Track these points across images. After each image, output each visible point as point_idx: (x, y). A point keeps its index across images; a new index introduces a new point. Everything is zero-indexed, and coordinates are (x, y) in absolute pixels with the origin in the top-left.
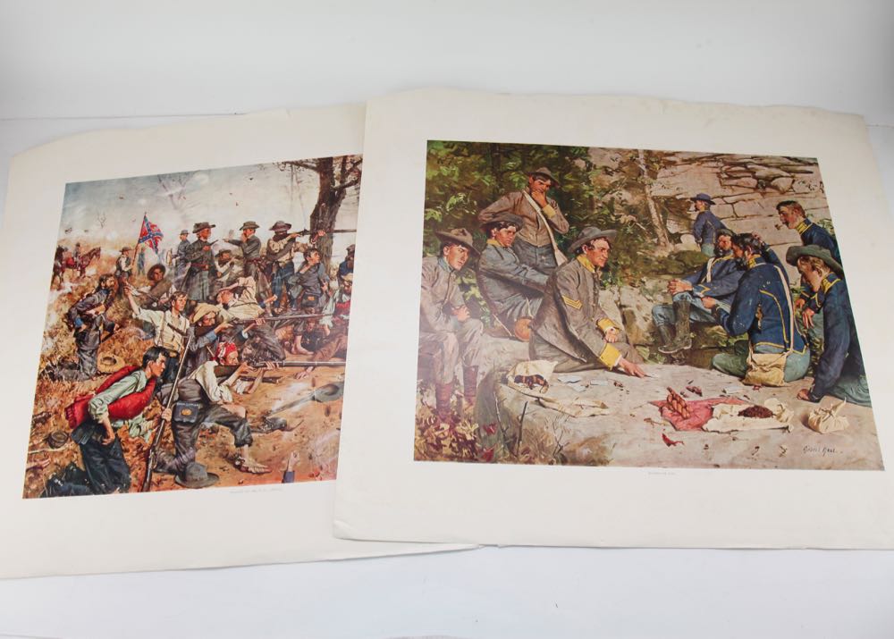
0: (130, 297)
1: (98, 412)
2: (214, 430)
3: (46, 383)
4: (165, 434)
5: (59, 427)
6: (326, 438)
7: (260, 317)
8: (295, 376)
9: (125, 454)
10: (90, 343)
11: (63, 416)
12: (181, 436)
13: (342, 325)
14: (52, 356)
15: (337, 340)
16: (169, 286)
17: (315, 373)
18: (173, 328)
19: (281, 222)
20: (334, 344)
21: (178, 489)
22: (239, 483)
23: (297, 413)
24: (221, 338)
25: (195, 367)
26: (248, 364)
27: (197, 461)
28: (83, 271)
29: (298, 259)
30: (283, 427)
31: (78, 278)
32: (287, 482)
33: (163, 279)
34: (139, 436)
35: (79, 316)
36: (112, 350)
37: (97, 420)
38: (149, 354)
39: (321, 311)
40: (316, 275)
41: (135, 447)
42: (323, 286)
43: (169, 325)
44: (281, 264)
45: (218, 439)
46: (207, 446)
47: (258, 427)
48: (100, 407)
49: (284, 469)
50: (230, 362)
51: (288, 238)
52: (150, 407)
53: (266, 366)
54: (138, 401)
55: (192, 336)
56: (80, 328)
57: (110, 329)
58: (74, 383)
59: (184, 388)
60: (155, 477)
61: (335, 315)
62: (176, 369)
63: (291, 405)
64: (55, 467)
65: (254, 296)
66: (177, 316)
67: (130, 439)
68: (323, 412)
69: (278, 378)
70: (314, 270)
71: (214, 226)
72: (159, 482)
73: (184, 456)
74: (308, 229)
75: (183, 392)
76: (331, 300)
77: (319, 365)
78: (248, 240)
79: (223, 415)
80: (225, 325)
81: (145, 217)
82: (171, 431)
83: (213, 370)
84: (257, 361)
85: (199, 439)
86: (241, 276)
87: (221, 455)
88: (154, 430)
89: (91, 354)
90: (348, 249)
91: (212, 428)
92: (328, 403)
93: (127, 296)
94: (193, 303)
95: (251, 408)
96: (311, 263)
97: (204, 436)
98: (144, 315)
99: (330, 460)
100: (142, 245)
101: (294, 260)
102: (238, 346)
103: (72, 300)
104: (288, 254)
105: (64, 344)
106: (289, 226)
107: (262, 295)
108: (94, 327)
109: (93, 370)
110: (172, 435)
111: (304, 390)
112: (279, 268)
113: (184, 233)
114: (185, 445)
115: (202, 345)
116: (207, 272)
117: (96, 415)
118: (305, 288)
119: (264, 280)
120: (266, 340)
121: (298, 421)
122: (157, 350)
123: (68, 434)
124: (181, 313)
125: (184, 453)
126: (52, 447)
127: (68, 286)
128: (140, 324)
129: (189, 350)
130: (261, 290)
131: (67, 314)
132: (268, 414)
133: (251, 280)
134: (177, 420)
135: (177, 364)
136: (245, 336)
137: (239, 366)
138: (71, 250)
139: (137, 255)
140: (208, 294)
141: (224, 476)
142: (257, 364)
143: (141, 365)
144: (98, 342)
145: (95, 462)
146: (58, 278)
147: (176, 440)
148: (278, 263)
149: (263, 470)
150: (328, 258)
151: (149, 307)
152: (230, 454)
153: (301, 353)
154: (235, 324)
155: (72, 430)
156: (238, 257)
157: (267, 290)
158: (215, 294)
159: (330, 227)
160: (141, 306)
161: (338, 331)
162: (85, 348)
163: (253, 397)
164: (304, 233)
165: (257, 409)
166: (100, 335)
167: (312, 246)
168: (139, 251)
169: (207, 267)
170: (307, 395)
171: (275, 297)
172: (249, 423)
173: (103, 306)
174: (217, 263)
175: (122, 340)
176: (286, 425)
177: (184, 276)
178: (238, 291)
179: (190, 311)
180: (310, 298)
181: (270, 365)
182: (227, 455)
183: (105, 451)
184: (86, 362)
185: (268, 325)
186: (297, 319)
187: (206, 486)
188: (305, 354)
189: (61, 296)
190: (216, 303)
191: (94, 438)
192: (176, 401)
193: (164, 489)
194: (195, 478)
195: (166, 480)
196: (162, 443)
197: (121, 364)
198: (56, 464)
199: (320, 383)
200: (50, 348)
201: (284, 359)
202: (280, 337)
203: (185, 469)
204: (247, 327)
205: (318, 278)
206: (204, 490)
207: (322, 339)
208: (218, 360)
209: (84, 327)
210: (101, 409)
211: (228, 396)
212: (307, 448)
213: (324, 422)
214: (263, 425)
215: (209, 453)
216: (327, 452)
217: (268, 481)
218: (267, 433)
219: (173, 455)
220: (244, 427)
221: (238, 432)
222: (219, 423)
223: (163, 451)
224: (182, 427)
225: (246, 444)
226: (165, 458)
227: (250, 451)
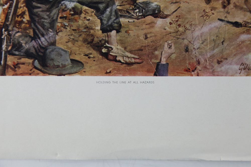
2: (76, 12)
4: (20, 11)
6: (206, 29)
12: (38, 16)
21: (38, 74)
22: (107, 73)
27: (59, 46)
30: (157, 13)
32: (160, 75)
45: (81, 22)
46: (68, 29)
47: (128, 12)
49: (158, 61)
60: (11, 60)
72: (16, 66)
73: (43, 39)
82: (25, 8)
85: (59, 20)
87: (85, 41)
88: (6, 7)
91: (74, 9)
97: (65, 18)
99: (209, 55)
110: (27, 13)
114: (43, 26)
121: (173, 7)
125: (43, 35)
141: (89, 64)
147: (32, 20)
149: (133, 61)
152: (96, 39)
176: (159, 11)
182: (93, 40)
187: (70, 74)
193: (22, 74)
194: (56, 64)
195: (23, 64)
196: (16, 22)
203: (44, 53)
206: (67, 77)
212: (183, 39)
213: (204, 11)
214: (134, 10)
215: (72, 37)
216: (206, 45)
217: (139, 73)
218: (138, 19)
219: (30, 37)
220: (111, 10)
221: (104, 15)
222: (82, 3)
223: (18, 32)
224: (39, 5)
225: (114, 29)
226: (20, 39)
227: (118, 38)
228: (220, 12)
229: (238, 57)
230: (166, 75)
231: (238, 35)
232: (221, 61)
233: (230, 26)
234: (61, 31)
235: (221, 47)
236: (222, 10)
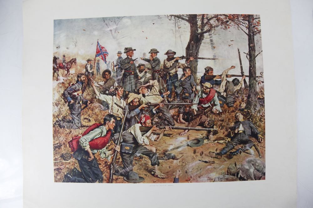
0: (94, 87)
1: (84, 145)
2: (141, 158)
3: (57, 129)
4: (118, 157)
5: (66, 151)
6: (194, 164)
7: (161, 102)
8: (179, 134)
9: (99, 166)
10: (76, 110)
11: (68, 145)
12: (125, 159)
13: (202, 110)
14: (58, 115)
15: (200, 117)
16: (114, 82)
17: (189, 133)
18: (118, 106)
19: (171, 50)
20: (198, 119)
21: (126, 182)
22: (154, 182)
23: (180, 152)
24: (142, 112)
25: (130, 126)
26: (157, 127)
27: (134, 171)
28: (68, 71)
29: (180, 72)
30: (174, 158)
31: (66, 75)
32: (176, 183)
33: (110, 78)
34: (105, 158)
35: (69, 96)
36: (88, 115)
37: (84, 149)
38: (107, 118)
39: (192, 101)
40: (189, 82)
41: (104, 163)
42: (193, 88)
43: (115, 103)
44: (171, 74)
45: (143, 161)
46: (138, 164)
47: (162, 158)
48: (85, 143)
49: (174, 177)
50: (147, 125)
51: (175, 60)
52: (109, 144)
53: (165, 128)
54: (103, 141)
55: (127, 110)
56: (70, 102)
57: (85, 103)
58: (71, 130)
59: (125, 136)
60: (114, 177)
61: (199, 104)
62: (121, 127)
63: (178, 148)
64: (67, 169)
65: (158, 91)
66: (119, 99)
67: (101, 159)
68: (193, 152)
69: (171, 134)
70: (188, 79)
71: (135, 50)
72: (117, 179)
73: (127, 168)
74: (185, 56)
75: (125, 138)
76: (197, 96)
77: (191, 129)
78: (153, 59)
79: (145, 150)
80: (144, 105)
81: (98, 42)
82: (120, 156)
83: (139, 128)
84: (161, 125)
85: (134, 161)
86: (151, 79)
87: (145, 169)
88: (112, 155)
89: (78, 115)
90: (205, 69)
91: (140, 156)
92: (195, 148)
93: (92, 86)
94: (127, 93)
95: (158, 148)
96: (187, 75)
97: (136, 160)
98: (103, 97)
99: (195, 174)
100: (98, 58)
101: (178, 73)
102: (151, 117)
103: (65, 87)
104: (175, 69)
105: (64, 109)
106: (175, 53)
107: (162, 90)
108: (77, 102)
109: (80, 124)
110: (121, 158)
111: (183, 141)
112: (170, 76)
113: (119, 53)
114: (127, 163)
115: (133, 115)
116: (133, 76)
117: (84, 146)
118: (184, 88)
119: (162, 82)
120: (165, 115)
121: (181, 155)
122: (111, 116)
123: (71, 154)
124: (121, 97)
125: (127, 167)
126: (65, 160)
127: (62, 79)
128: (100, 101)
129: (126, 117)
130: (162, 88)
131: (63, 94)
132: (166, 151)
133: (156, 81)
134: (123, 151)
135: (121, 124)
136: (155, 112)
137: (152, 127)
138: (61, 58)
139: (96, 63)
140: (134, 88)
141: (147, 179)
142: (161, 127)
143: (103, 123)
144: (80, 110)
145: (85, 168)
146: (56, 74)
147: (123, 161)
148: (170, 73)
149: (165, 177)
150: (196, 73)
151: (105, 93)
152: (149, 168)
153: (182, 123)
154: (149, 105)
155: (72, 153)
156: (148, 69)
157: (164, 88)
158: (138, 88)
159: (196, 56)
160: (100, 92)
161: (200, 113)
162: (74, 112)
163: (160, 143)
164: (183, 58)
165: (161, 149)
166: (81, 106)
167: (187, 65)
168: (97, 61)
169: (133, 73)
170: (185, 143)
171: (169, 92)
172: (157, 155)
173: (81, 91)
174: (138, 71)
175: (92, 110)
176: (175, 157)
177: (121, 77)
178: (150, 87)
179: (125, 97)
180: (186, 94)
181: (167, 128)
182: (148, 169)
183: (90, 164)
184: (75, 120)
185: (165, 107)
186: (180, 105)
187: (139, 182)
188: (184, 123)
189: (59, 84)
190: (139, 93)
191: (84, 157)
192: (122, 142)
193: (119, 183)
194: (133, 178)
195: (120, 178)
196: (116, 162)
197: (92, 122)
198: (67, 168)
199: (191, 138)
200: (57, 111)
201: (174, 125)
202: (172, 114)
203: (128, 174)
204: (155, 107)
205: (191, 84)
206: (137, 184)
207: (192, 116)
208: (141, 123)
209: (72, 101)
210: (86, 144)
211: (147, 141)
212: (185, 168)
213: (193, 157)
214: (164, 157)
215: (139, 168)
216: (194, 170)
217: (167, 182)
218: (166, 160)
219: (122, 168)
220: (155, 157)
221: (153, 159)
222: (143, 154)
223: (117, 166)
224: (126, 155)
225: (156, 164)
226: (118, 169)
227: (158, 168)
228: (199, 157)
229: (207, 175)
230: (178, 182)
231: (206, 166)
232: (200, 177)
233: (203, 163)
234: (135, 165)
235: (200, 171)
236: (200, 156)
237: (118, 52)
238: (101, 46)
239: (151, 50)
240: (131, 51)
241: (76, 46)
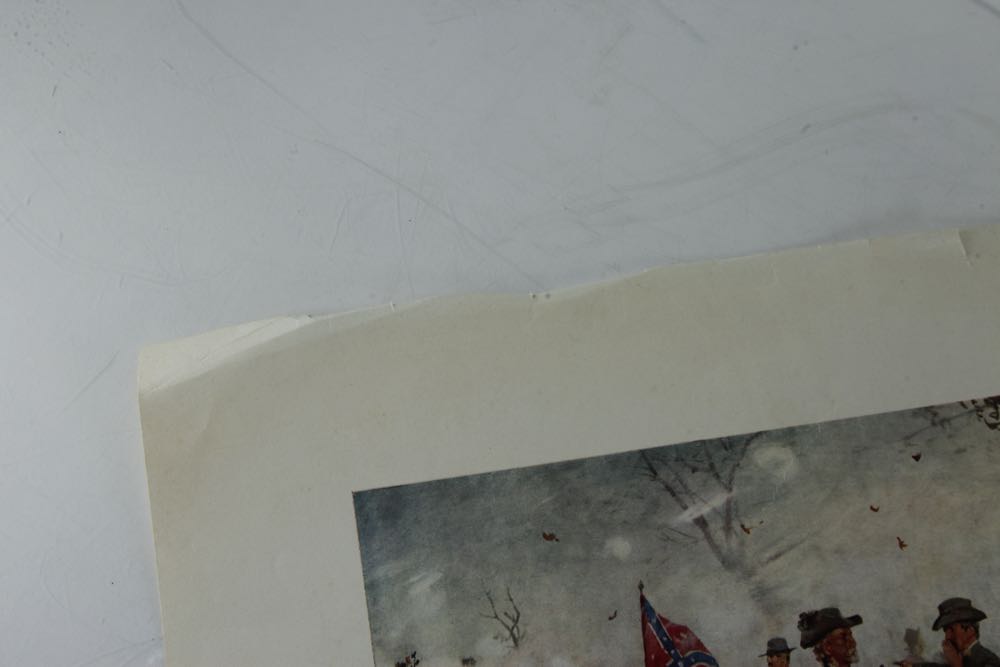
71: (857, 620)
81: (643, 600)
113: (777, 650)
237: (770, 643)
238: (665, 621)
239: (941, 608)
240: (838, 632)
241: (515, 641)
